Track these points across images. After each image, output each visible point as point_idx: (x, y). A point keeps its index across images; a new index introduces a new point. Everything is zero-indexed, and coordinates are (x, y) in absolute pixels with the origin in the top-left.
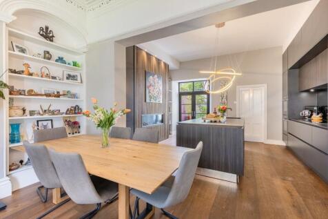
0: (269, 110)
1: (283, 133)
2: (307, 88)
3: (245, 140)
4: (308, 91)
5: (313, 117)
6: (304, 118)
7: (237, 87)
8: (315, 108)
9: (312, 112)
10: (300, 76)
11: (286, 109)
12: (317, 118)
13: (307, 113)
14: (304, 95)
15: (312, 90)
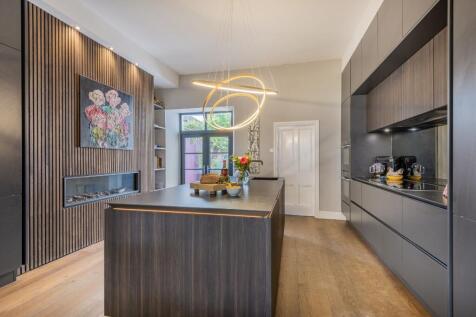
0: (323, 163)
1: (343, 201)
2: (378, 127)
3: (286, 213)
4: (380, 132)
5: (388, 175)
6: (374, 176)
7: (276, 124)
8: (392, 160)
9: (386, 166)
10: (368, 106)
11: (347, 162)
12: (394, 177)
13: (378, 167)
14: (373, 138)
15: (387, 130)
